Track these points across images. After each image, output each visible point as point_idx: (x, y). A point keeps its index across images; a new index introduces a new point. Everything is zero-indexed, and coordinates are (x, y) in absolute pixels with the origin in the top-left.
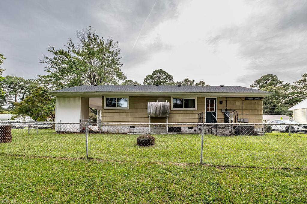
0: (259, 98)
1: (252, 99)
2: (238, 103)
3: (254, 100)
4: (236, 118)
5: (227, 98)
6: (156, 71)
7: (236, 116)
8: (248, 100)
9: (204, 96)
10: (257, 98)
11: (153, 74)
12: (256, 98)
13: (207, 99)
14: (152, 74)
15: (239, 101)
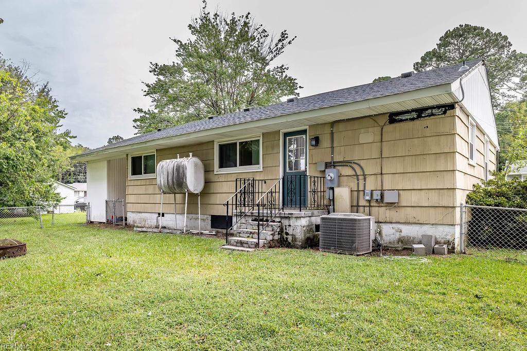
0: (439, 107)
1: (414, 115)
2: (368, 136)
3: (419, 116)
4: (361, 188)
5: (333, 124)
6: (448, 35)
7: (361, 182)
8: (402, 121)
9: (277, 129)
10: (432, 108)
11: (439, 46)
12: (429, 111)
13: (286, 135)
14: (436, 47)
15: (370, 130)
